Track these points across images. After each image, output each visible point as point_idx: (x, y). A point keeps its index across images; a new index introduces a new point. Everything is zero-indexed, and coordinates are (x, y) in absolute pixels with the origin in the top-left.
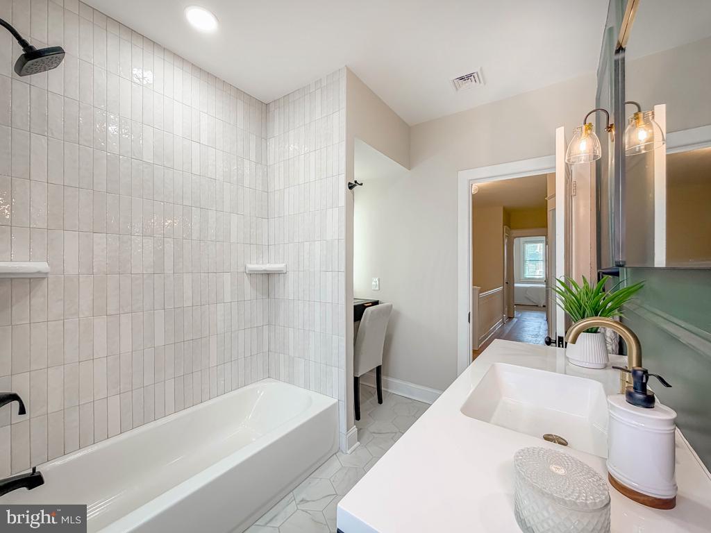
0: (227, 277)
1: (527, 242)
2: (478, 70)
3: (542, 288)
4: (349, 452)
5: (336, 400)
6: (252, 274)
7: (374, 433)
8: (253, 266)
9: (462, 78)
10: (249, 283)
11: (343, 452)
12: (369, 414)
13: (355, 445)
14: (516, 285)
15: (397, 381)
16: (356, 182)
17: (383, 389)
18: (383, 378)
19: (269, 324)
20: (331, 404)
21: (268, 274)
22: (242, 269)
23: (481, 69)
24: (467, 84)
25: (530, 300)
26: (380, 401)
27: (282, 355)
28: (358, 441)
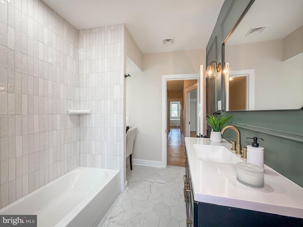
0: (58, 116)
1: (172, 103)
2: (172, 38)
3: (179, 120)
4: (125, 192)
5: (119, 171)
6: (72, 115)
7: (133, 182)
8: (72, 111)
9: (167, 40)
10: (69, 119)
11: (122, 193)
12: (128, 175)
13: (127, 188)
14: (171, 119)
15: (137, 160)
16: (128, 75)
17: (132, 164)
18: (132, 159)
19: (80, 140)
20: (117, 173)
21: (79, 115)
22: (66, 113)
23: (174, 38)
24: (168, 43)
25: (174, 125)
26: (131, 169)
27: (88, 155)
28: (128, 187)
